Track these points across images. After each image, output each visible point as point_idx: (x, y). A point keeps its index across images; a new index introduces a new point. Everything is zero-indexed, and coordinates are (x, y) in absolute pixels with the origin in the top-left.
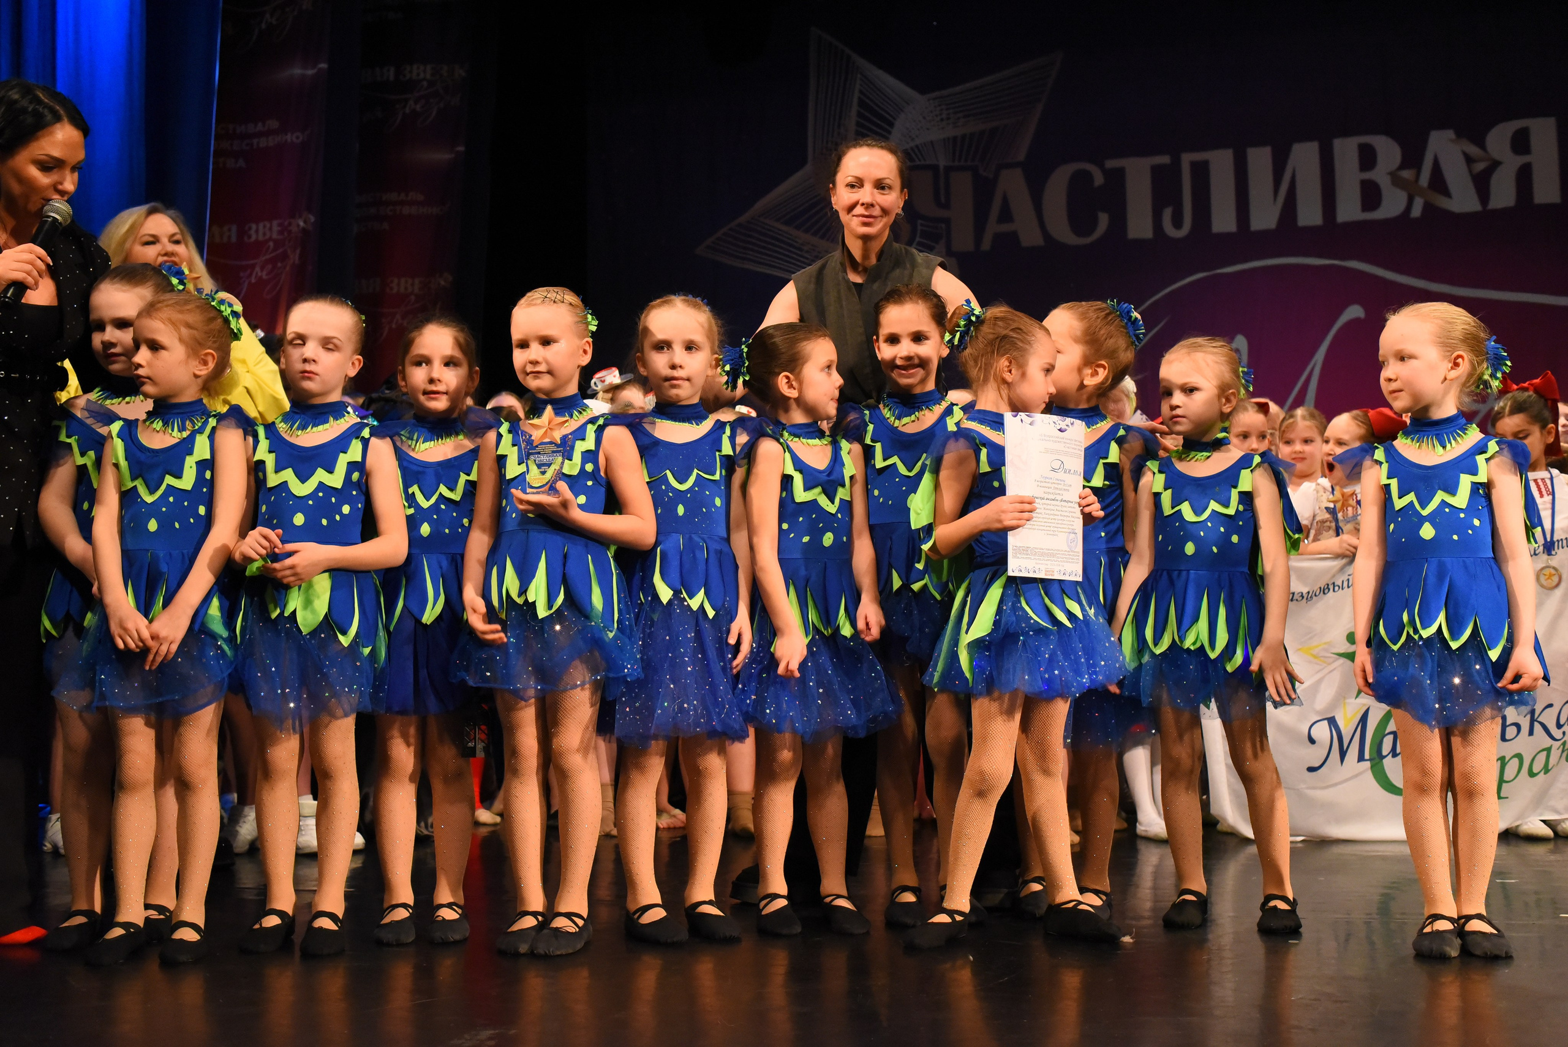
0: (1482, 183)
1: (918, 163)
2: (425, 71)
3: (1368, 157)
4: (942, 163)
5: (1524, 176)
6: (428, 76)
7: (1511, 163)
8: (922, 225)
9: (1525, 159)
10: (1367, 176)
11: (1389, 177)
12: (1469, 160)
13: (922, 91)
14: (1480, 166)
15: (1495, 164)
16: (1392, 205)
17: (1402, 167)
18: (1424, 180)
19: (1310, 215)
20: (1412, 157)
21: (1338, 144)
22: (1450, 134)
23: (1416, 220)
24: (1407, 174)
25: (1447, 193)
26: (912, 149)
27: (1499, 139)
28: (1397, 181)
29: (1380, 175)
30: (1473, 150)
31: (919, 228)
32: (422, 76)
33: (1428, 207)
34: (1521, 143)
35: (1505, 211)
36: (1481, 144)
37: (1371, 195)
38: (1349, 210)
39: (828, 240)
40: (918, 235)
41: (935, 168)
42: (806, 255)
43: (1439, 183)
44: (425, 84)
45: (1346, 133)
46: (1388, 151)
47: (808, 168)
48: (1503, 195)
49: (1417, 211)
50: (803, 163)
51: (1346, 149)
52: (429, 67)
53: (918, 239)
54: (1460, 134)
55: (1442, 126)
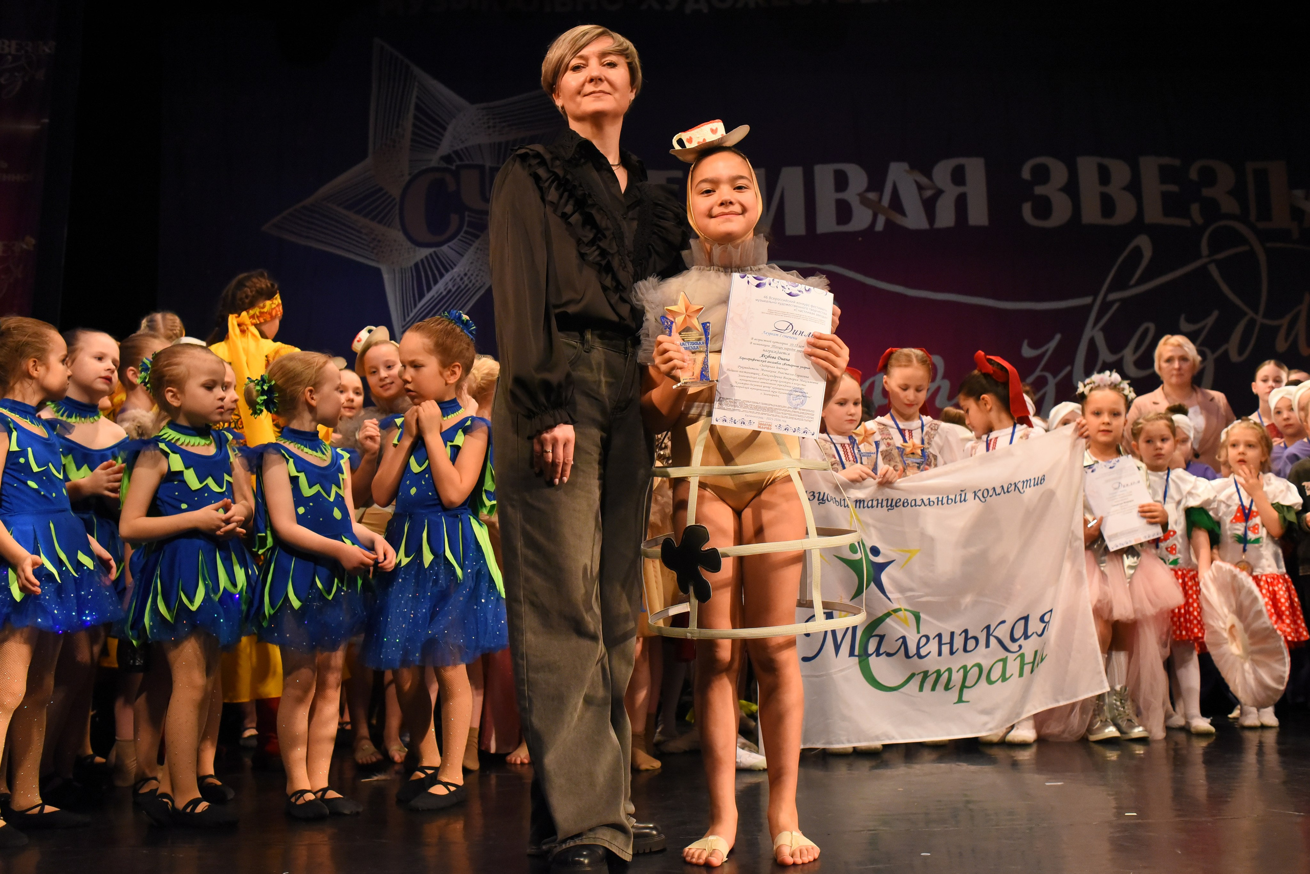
0: (929, 206)
1: (467, 162)
2: (9, 46)
3: (841, 182)
4: (488, 164)
5: (961, 203)
6: (13, 52)
7: (951, 193)
8: (469, 216)
9: (961, 189)
10: (841, 196)
11: (858, 198)
12: (920, 188)
13: (472, 100)
14: (928, 193)
15: (939, 193)
16: (861, 219)
17: (869, 189)
18: (886, 201)
19: (795, 226)
20: (876, 182)
21: (818, 169)
22: (905, 166)
23: (879, 233)
24: (872, 196)
25: (903, 213)
26: (462, 150)
27: (942, 171)
28: (864, 201)
29: (851, 195)
30: (924, 180)
31: (467, 219)
32: (7, 50)
33: (889, 223)
34: (958, 177)
35: (947, 230)
36: (929, 176)
37: (844, 212)
38: (826, 223)
39: (385, 224)
40: (466, 224)
41: (481, 168)
42: (364, 237)
43: (896, 204)
44: (10, 57)
45: (825, 161)
46: (858, 177)
47: (369, 161)
48: (946, 217)
49: (880, 226)
50: (364, 156)
51: (824, 174)
52: (14, 43)
53: (465, 228)
54: (913, 167)
55: (900, 159)
